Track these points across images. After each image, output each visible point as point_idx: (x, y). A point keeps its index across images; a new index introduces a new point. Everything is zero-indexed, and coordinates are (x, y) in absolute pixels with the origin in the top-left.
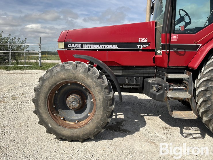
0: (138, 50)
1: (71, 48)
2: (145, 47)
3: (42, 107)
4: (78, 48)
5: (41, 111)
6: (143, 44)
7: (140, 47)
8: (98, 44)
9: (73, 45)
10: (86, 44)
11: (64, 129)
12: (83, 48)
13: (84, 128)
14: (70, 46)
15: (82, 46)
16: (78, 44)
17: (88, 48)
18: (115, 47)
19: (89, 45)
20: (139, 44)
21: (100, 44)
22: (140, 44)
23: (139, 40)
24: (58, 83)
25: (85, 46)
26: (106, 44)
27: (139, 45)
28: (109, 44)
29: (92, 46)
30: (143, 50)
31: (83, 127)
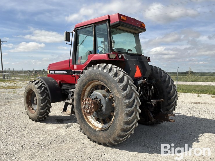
12: (55, 73)
13: (35, 114)
16: (53, 71)
18: (65, 72)
24: (28, 90)
26: (62, 71)
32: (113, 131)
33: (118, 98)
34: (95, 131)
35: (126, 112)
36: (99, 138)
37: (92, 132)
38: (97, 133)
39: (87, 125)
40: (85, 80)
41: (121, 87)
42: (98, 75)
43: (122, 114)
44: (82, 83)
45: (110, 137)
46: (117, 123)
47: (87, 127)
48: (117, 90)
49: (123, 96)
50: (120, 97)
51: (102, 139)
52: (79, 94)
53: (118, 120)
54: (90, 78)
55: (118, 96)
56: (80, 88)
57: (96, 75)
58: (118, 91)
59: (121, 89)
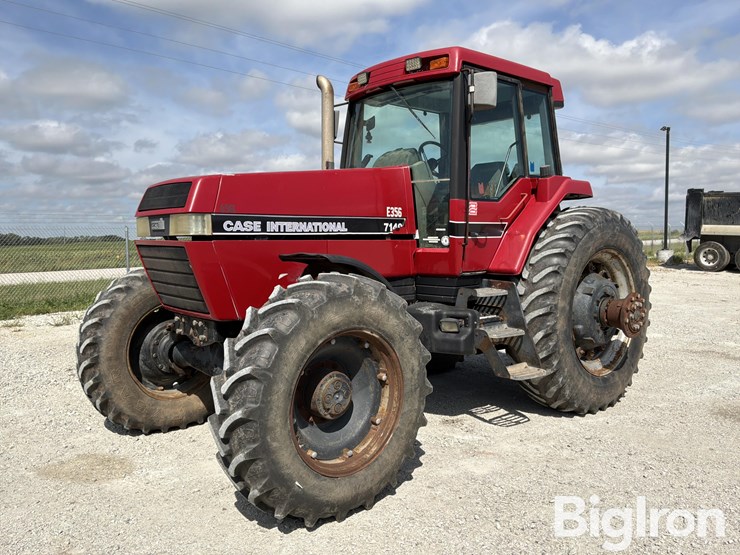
0: (383, 237)
1: (232, 232)
2: (397, 229)
3: (278, 429)
4: (252, 231)
5: (275, 444)
6: (394, 221)
7: (389, 228)
8: (302, 220)
9: (238, 223)
10: (275, 220)
11: (333, 484)
12: (266, 231)
13: (380, 461)
14: (229, 226)
15: (264, 228)
16: (252, 219)
17: (279, 232)
19: (282, 224)
20: (387, 221)
21: (307, 221)
22: (389, 221)
23: (388, 212)
24: (320, 342)
25: (273, 227)
26: (323, 221)
27: (386, 224)
28: (328, 221)
29: (288, 224)
30: (392, 236)
31: (377, 459)
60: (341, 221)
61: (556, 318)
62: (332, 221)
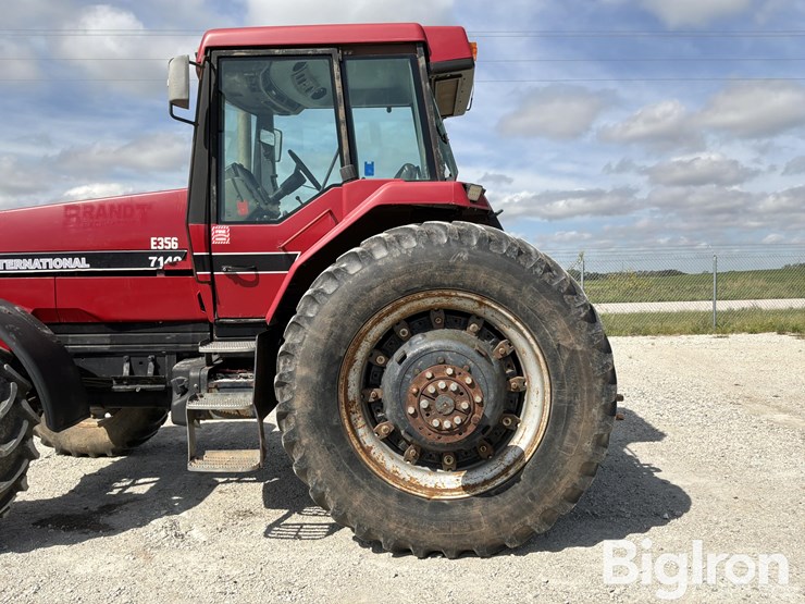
0: (153, 273)
2: (173, 264)
6: (165, 254)
7: (157, 263)
8: (27, 257)
18: (81, 265)
20: (154, 254)
21: (33, 257)
22: (157, 254)
23: (153, 243)
26: (54, 257)
27: (154, 259)
28: (62, 257)
29: (9, 262)
30: (167, 272)
32: (547, 482)
33: (574, 352)
34: (439, 506)
35: (604, 399)
36: (472, 529)
37: (426, 512)
38: (457, 512)
39: (386, 489)
40: (377, 290)
41: (582, 309)
42: (464, 268)
43: (590, 410)
44: (358, 306)
45: (530, 508)
46: (568, 450)
47: (392, 501)
48: (567, 321)
49: (592, 341)
50: (579, 348)
51: (485, 528)
52: (331, 356)
53: (573, 435)
54: (410, 282)
55: (571, 344)
56: (343, 328)
57: (452, 267)
58: (572, 327)
59: (583, 315)
60: (80, 256)
61: (292, 392)
62: (67, 256)
